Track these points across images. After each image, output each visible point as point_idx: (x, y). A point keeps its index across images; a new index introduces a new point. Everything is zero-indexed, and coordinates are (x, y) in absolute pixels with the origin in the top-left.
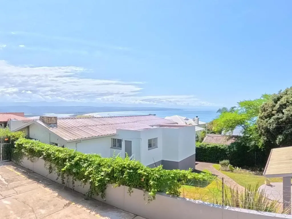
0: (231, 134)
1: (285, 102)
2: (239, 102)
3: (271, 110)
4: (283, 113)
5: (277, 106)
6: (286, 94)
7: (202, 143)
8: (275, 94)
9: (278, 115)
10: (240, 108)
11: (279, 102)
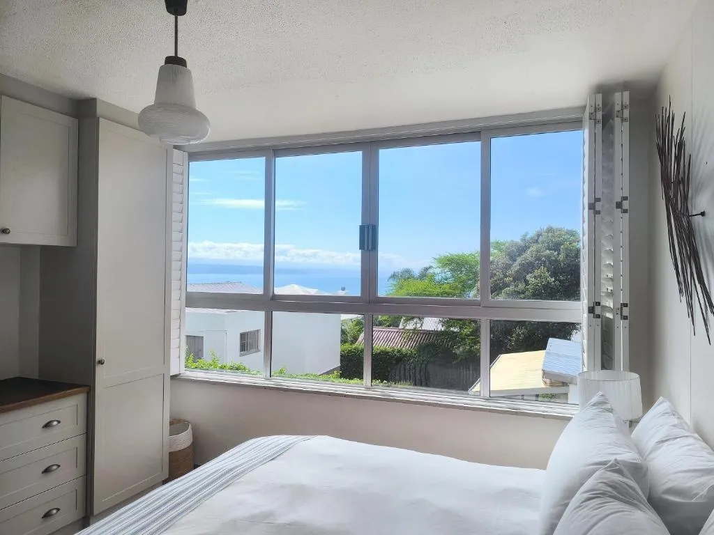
0: (419, 325)
1: (532, 260)
2: (438, 257)
3: (502, 276)
4: (527, 282)
5: (516, 267)
6: (537, 241)
7: (354, 346)
8: (513, 241)
9: (516, 286)
10: (438, 271)
11: (519, 260)
